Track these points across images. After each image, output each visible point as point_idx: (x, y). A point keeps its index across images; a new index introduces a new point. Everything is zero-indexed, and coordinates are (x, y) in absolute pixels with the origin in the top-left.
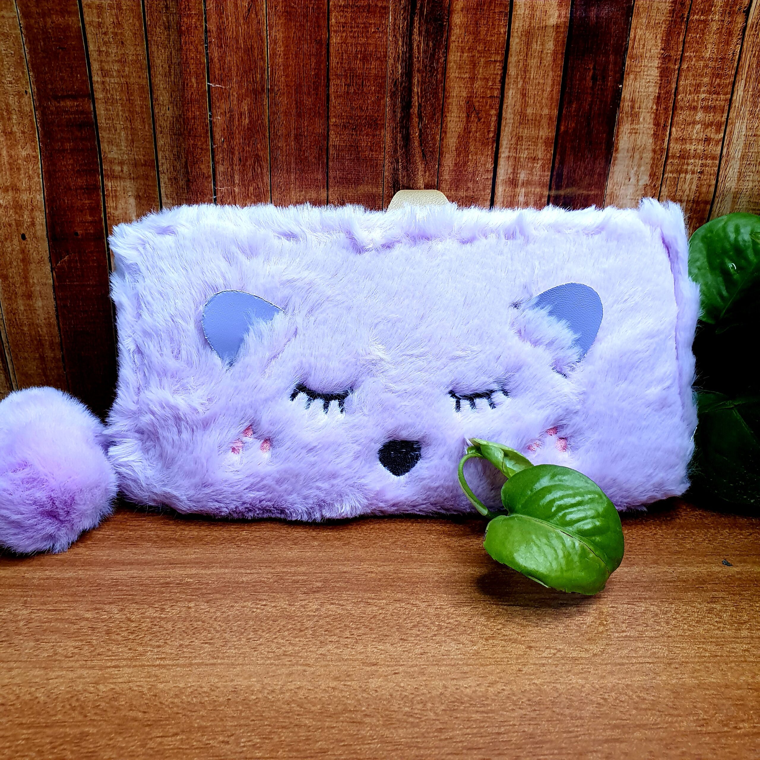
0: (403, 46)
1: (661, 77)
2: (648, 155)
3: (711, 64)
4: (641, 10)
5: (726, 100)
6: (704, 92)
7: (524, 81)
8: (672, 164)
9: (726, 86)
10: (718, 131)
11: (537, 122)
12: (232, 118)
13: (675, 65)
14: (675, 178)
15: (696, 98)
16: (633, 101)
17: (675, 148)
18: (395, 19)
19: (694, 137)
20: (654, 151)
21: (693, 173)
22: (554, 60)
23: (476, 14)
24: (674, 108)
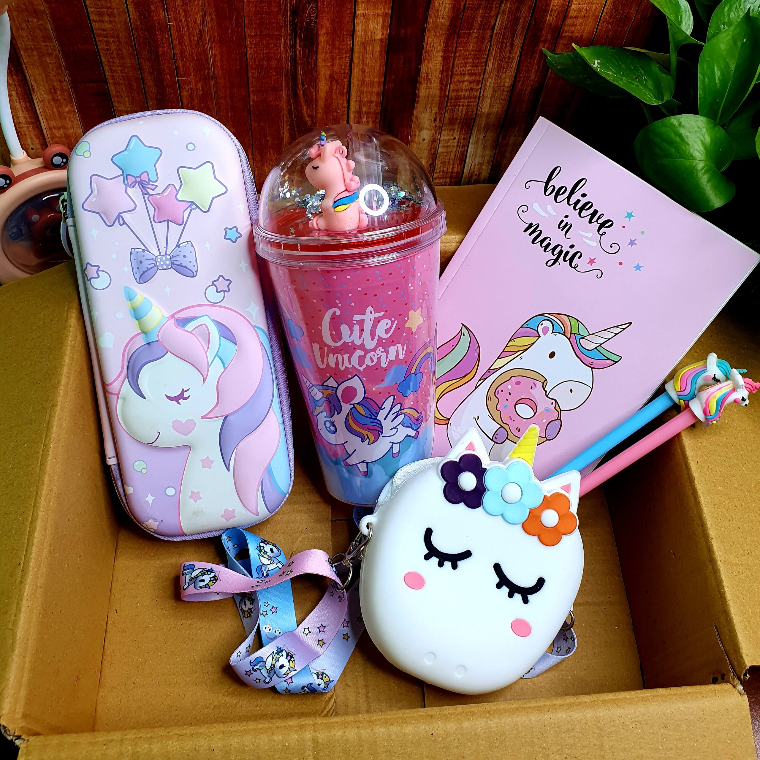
0: (290, 53)
1: (444, 60)
2: (437, 99)
3: (472, 53)
4: (431, 29)
5: (482, 70)
6: (469, 66)
7: (363, 65)
8: (451, 102)
9: (482, 63)
10: (478, 85)
11: (372, 84)
12: (192, 93)
13: (452, 54)
14: (453, 109)
15: (464, 69)
16: (427, 74)
17: (453, 94)
18: (285, 40)
19: (464, 89)
20: (440, 97)
21: (463, 106)
22: (380, 55)
23: (333, 35)
24: (452, 75)
